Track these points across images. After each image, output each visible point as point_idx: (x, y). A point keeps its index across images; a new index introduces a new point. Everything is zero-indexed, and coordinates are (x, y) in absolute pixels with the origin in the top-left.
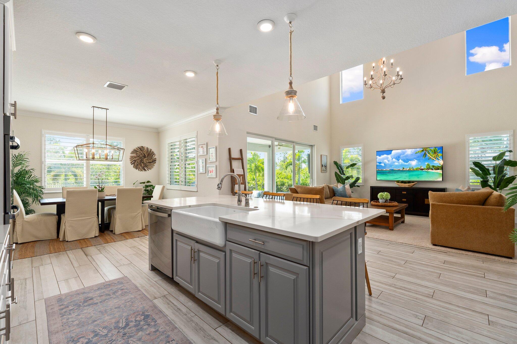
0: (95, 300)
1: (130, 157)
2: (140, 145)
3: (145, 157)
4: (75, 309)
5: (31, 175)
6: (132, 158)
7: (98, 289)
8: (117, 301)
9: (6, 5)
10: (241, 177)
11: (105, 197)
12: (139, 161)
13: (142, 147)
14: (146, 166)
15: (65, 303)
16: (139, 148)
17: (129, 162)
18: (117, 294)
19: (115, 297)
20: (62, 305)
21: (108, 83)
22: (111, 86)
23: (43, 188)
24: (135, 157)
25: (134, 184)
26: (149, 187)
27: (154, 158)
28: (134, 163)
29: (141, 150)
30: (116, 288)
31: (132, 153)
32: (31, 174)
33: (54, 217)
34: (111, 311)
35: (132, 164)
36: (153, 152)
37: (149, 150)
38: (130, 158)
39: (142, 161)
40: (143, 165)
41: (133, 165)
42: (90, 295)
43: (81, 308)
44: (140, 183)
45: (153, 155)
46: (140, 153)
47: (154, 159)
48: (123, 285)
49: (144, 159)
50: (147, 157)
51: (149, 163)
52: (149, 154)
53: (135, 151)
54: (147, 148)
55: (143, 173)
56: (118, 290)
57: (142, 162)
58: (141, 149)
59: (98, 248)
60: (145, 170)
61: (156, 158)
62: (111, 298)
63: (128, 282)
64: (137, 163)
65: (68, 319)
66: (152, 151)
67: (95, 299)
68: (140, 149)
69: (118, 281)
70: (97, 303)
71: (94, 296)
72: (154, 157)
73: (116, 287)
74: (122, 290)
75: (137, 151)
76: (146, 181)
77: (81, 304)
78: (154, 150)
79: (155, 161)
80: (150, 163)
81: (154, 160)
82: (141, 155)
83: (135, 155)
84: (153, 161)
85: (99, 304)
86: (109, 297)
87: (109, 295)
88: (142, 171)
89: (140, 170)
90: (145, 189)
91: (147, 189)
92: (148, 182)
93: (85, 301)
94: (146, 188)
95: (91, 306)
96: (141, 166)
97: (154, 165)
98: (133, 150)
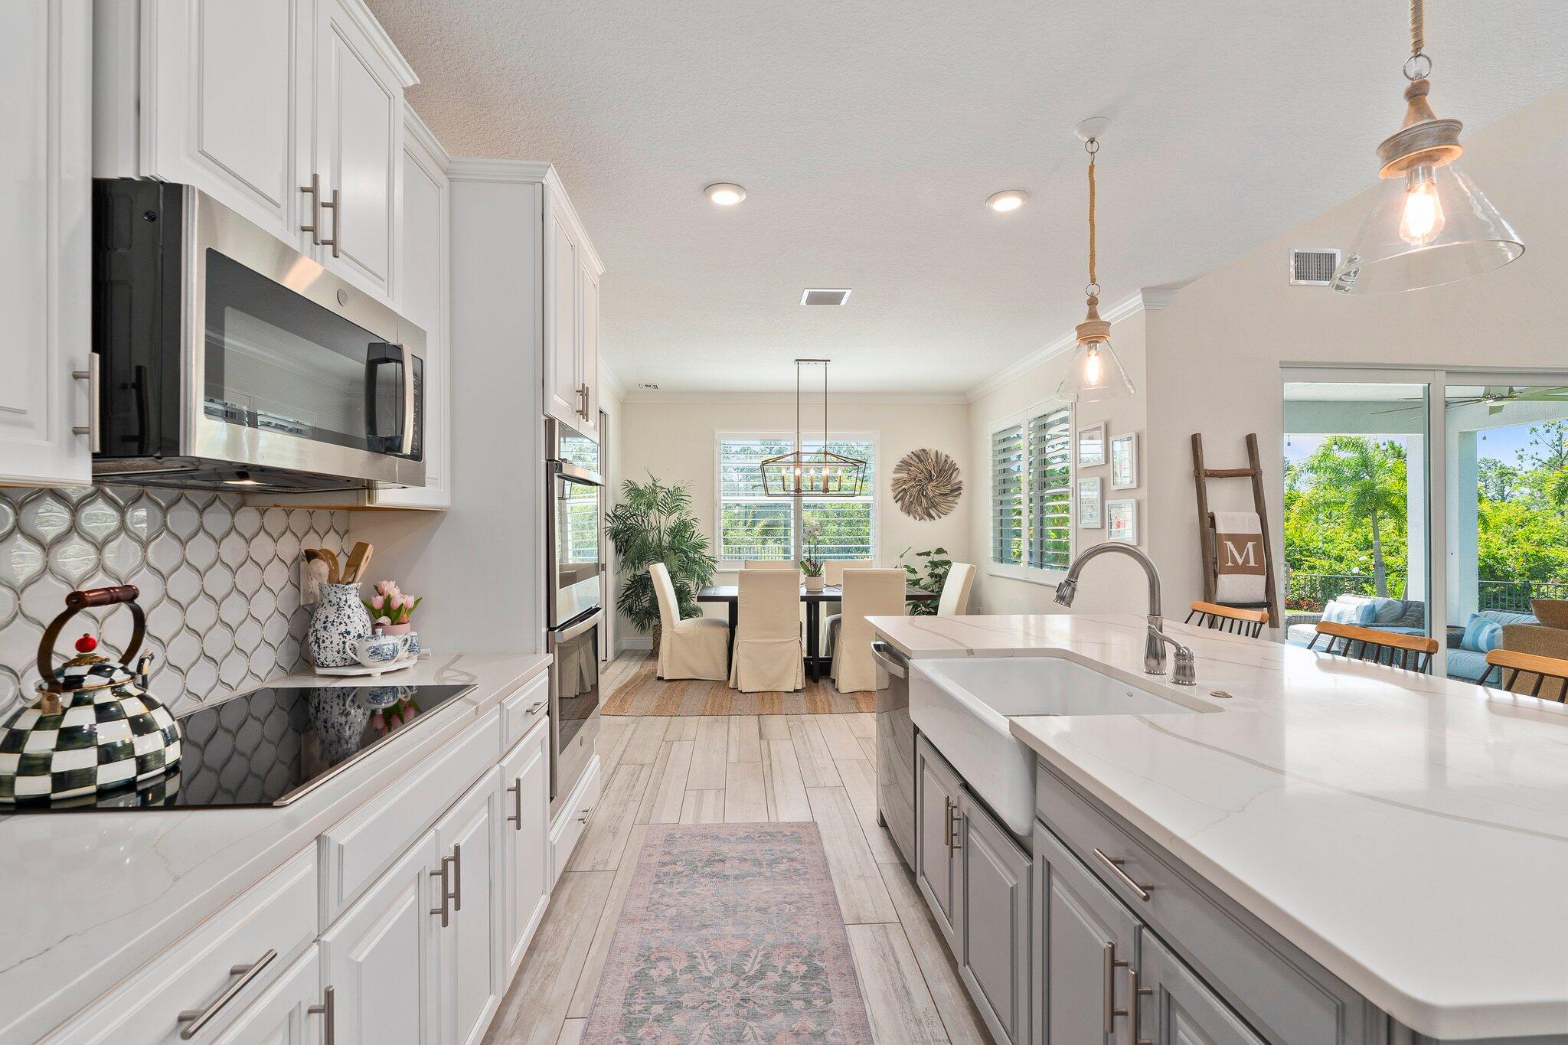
0: (728, 869)
1: (892, 482)
2: (916, 447)
3: (930, 479)
4: (684, 873)
5: (694, 532)
6: (897, 482)
7: (745, 838)
8: (768, 889)
9: (544, 182)
10: (1250, 545)
11: (824, 590)
12: (914, 491)
13: (924, 450)
14: (934, 506)
15: (675, 852)
16: (915, 455)
17: (890, 495)
18: (778, 870)
19: (768, 874)
20: (669, 853)
21: (806, 293)
22: (815, 299)
23: (714, 561)
24: (905, 482)
25: (901, 557)
26: (941, 566)
27: (957, 481)
28: (902, 498)
29: (921, 461)
30: (782, 851)
31: (898, 469)
32: (693, 530)
33: (723, 629)
34: (744, 914)
35: (896, 502)
36: (952, 465)
37: (943, 459)
38: (893, 485)
39: (922, 492)
40: (924, 504)
41: (900, 503)
42: (725, 849)
43: (695, 876)
44: (919, 554)
45: (953, 472)
46: (918, 468)
47: (956, 484)
48: (798, 847)
49: (929, 486)
50: (936, 478)
51: (943, 497)
52: (941, 471)
53: (905, 465)
54: (937, 453)
55: (927, 523)
56: (783, 858)
57: (923, 495)
58: (921, 456)
59: (790, 724)
60: (931, 517)
61: (961, 482)
62: (760, 874)
63: (812, 843)
64: (911, 496)
65: (662, 896)
66: (949, 461)
67: (728, 865)
68: (918, 456)
69: (793, 829)
70: (727, 877)
71: (730, 855)
72: (956, 477)
73: (782, 848)
74: (792, 860)
75: (910, 465)
76: (933, 551)
77: (700, 865)
78: (957, 458)
79: (960, 488)
80: (946, 495)
81: (956, 487)
82: (919, 475)
83: (904, 475)
84: (952, 491)
85: (730, 882)
86: (757, 869)
87: (760, 865)
88: (922, 521)
89: (918, 518)
90: (929, 570)
91: (937, 571)
92: (940, 551)
93: (710, 862)
94: (932, 570)
95: (714, 879)
96: (920, 504)
97: (957, 501)
98: (901, 462)
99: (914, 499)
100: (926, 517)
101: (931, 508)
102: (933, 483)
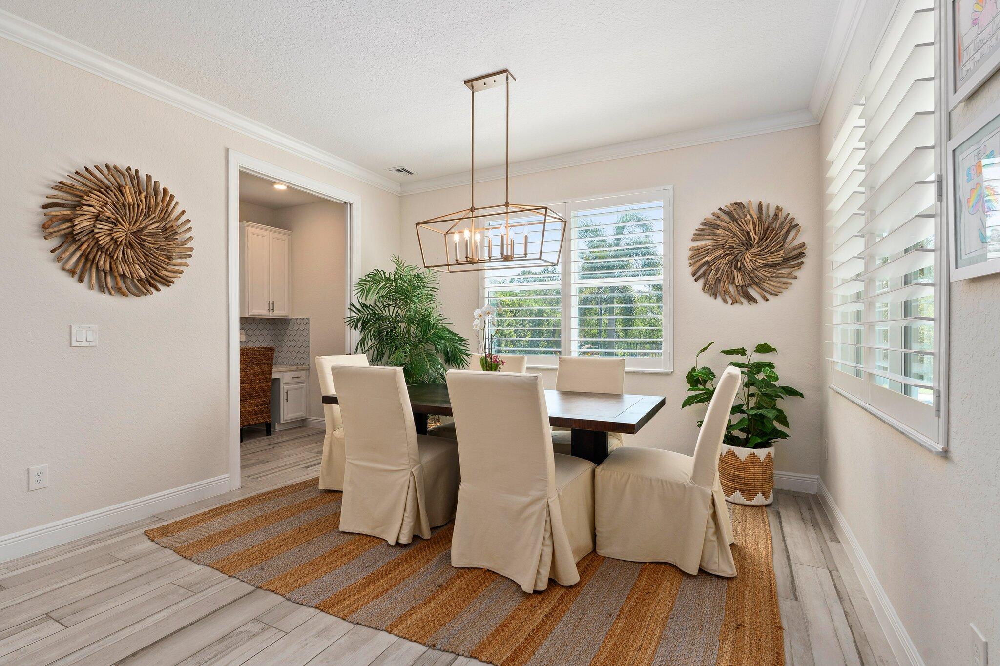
1: (690, 254)
2: (726, 201)
3: (748, 244)
6: (697, 254)
12: (723, 263)
13: (738, 204)
14: (756, 282)
16: (724, 212)
17: (686, 270)
24: (708, 252)
27: (796, 243)
28: (705, 275)
29: (734, 219)
31: (699, 235)
35: (696, 280)
36: (788, 220)
37: (772, 213)
38: (691, 258)
39: (736, 265)
40: (740, 281)
41: (701, 282)
45: (788, 232)
46: (729, 230)
47: (795, 249)
49: (748, 256)
50: (758, 243)
51: (769, 270)
52: (766, 230)
53: (709, 227)
54: (760, 205)
55: (744, 309)
57: (737, 268)
58: (734, 213)
60: (751, 299)
61: (803, 245)
64: (717, 271)
66: (781, 216)
68: (729, 214)
72: (793, 239)
75: (717, 227)
78: (795, 209)
79: (801, 255)
80: (776, 266)
81: (795, 253)
82: (730, 240)
83: (708, 243)
84: (786, 260)
88: (737, 306)
89: (730, 301)
92: (764, 349)
96: (733, 282)
97: (797, 273)
98: (702, 224)
99: (722, 275)
100: (743, 300)
101: (749, 285)
102: (754, 250)
